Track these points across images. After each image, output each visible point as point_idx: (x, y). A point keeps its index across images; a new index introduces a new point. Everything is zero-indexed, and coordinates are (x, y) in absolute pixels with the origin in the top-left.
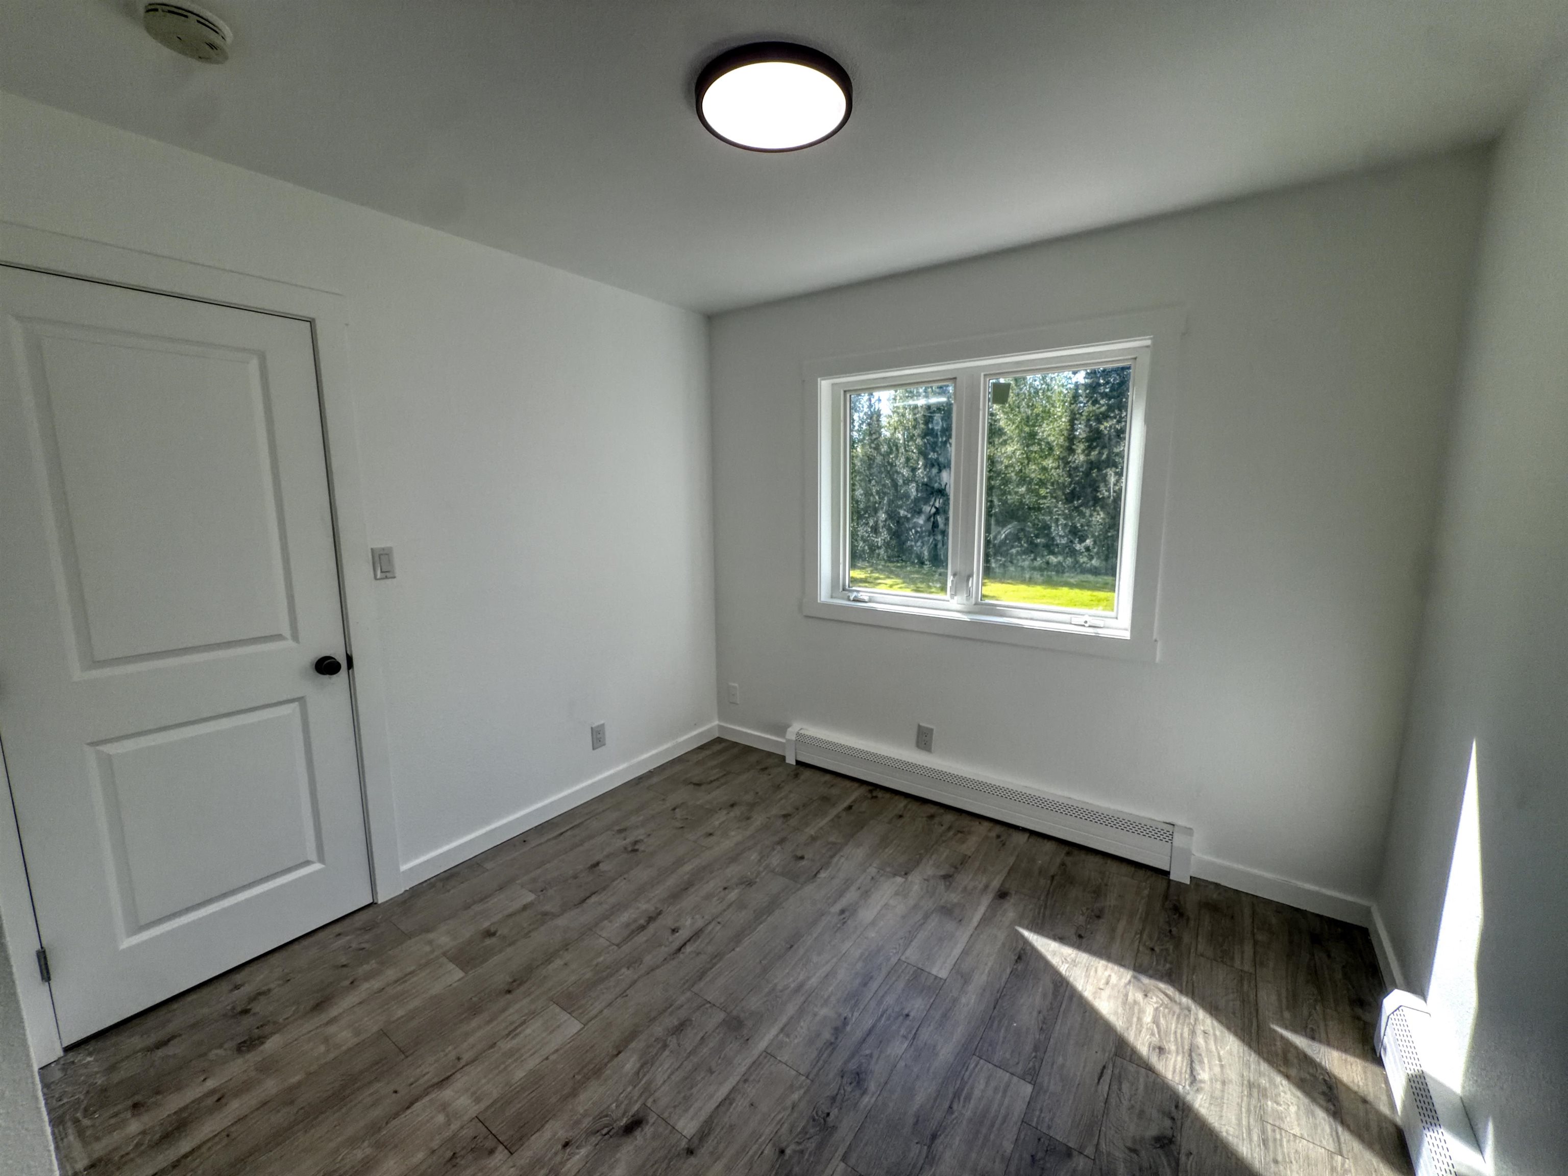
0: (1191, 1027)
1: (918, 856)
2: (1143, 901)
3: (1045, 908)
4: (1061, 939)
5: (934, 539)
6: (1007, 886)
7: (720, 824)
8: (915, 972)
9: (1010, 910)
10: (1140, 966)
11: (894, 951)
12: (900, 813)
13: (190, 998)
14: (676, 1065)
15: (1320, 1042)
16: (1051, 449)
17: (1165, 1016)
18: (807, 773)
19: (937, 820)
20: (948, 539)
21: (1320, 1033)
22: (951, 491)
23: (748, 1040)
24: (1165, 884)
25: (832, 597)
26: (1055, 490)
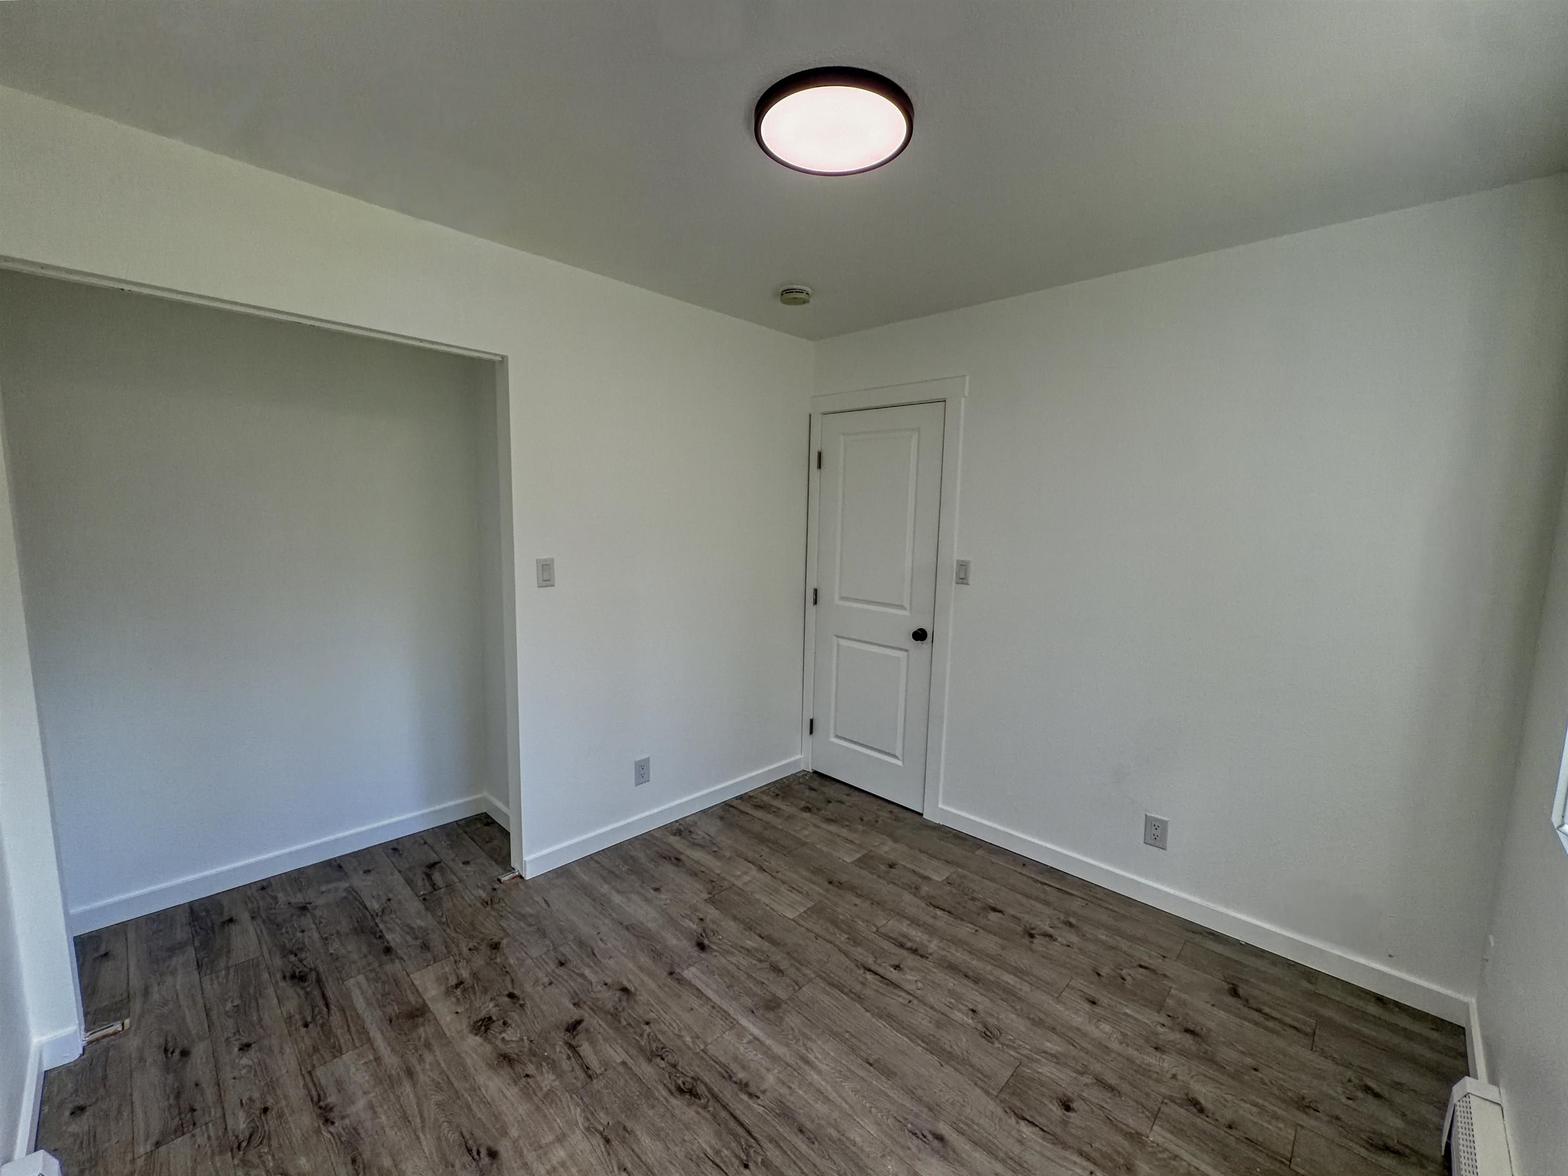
13: (837, 785)
14: (742, 967)
23: (753, 1012)
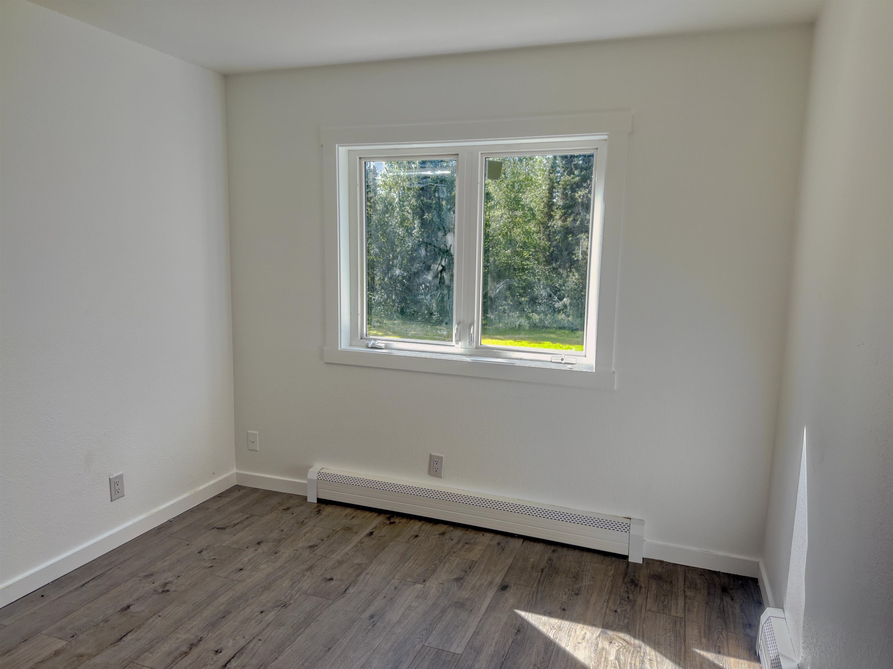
0: (641, 658)
1: (433, 566)
2: (610, 579)
3: (537, 593)
4: (550, 614)
5: (441, 293)
6: (507, 580)
7: (249, 560)
8: (437, 652)
9: (510, 597)
10: (607, 623)
11: (418, 640)
12: (416, 534)
15: (724, 654)
16: (534, 215)
17: (624, 655)
18: (329, 509)
19: (447, 536)
20: (453, 293)
21: (724, 648)
22: (454, 251)
24: (625, 566)
25: (351, 345)
26: (536, 252)
